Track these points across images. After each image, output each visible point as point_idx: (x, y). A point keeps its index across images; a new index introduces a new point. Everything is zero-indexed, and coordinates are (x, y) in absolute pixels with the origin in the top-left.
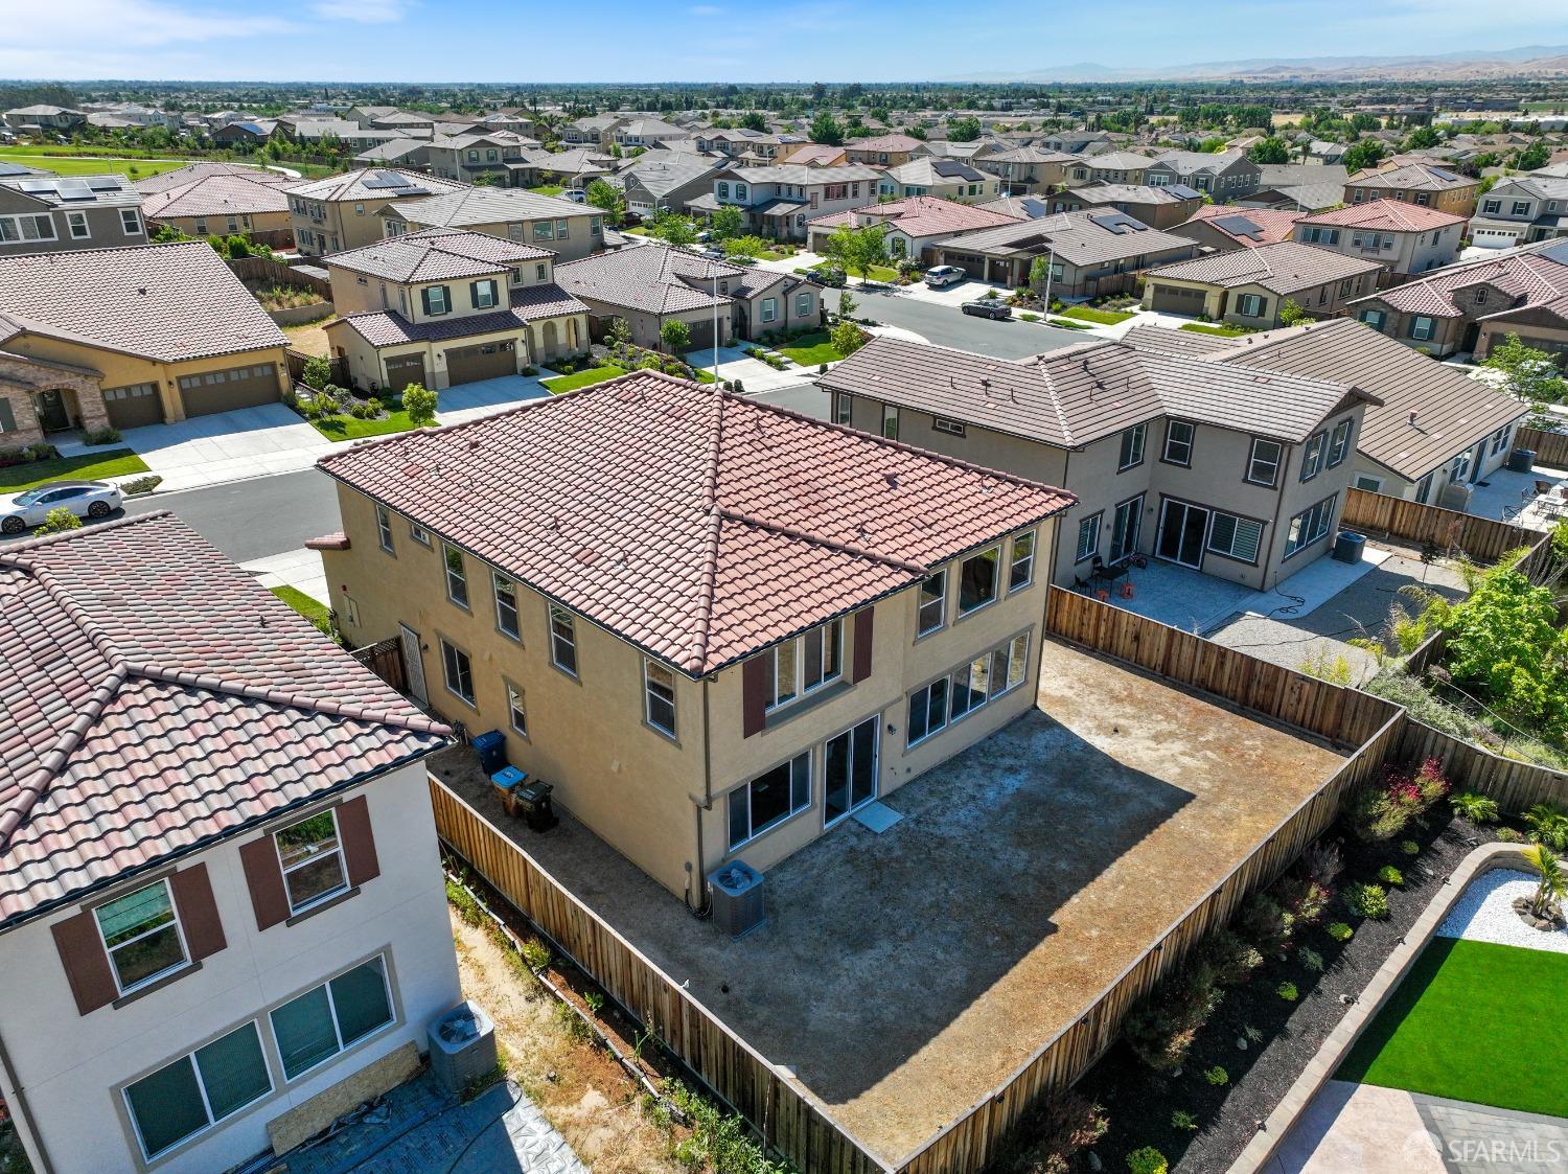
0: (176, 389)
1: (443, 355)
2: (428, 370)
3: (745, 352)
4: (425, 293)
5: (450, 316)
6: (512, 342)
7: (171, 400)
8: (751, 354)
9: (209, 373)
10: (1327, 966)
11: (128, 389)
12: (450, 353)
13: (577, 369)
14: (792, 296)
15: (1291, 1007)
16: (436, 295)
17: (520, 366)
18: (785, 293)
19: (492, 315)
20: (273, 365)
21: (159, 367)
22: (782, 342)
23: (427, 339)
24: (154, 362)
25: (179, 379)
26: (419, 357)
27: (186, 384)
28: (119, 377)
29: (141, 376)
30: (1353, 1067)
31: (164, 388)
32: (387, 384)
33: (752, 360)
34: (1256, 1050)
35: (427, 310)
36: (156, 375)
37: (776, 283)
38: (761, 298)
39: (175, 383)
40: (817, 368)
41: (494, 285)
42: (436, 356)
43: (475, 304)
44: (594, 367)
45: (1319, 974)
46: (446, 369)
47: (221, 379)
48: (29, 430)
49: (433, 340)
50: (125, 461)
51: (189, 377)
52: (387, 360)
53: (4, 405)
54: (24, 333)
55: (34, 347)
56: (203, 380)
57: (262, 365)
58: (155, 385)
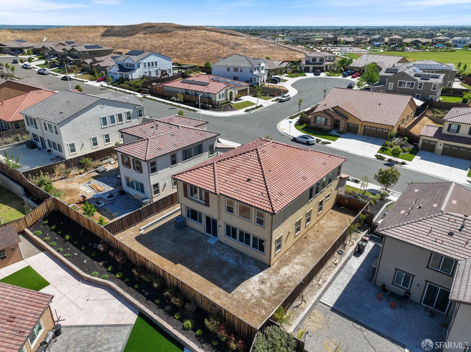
0: (363, 128)
1: (442, 145)
2: (436, 148)
4: (450, 125)
5: (456, 134)
7: (361, 130)
10: (166, 311)
11: (354, 124)
12: (444, 145)
15: (154, 302)
16: (455, 127)
20: (389, 130)
21: (361, 122)
23: (439, 138)
24: (360, 120)
25: (365, 126)
26: (436, 142)
27: (366, 127)
28: (351, 121)
29: (356, 122)
30: (142, 315)
31: (360, 126)
32: (420, 146)
34: (143, 294)
35: (448, 130)
36: (360, 123)
39: (363, 126)
42: (440, 145)
43: (469, 133)
45: (164, 309)
46: (442, 149)
48: (329, 126)
49: (440, 139)
50: (334, 138)
51: (368, 126)
52: (423, 140)
53: (326, 120)
54: (338, 107)
55: (339, 110)
56: (370, 128)
57: (386, 129)
58: (358, 125)
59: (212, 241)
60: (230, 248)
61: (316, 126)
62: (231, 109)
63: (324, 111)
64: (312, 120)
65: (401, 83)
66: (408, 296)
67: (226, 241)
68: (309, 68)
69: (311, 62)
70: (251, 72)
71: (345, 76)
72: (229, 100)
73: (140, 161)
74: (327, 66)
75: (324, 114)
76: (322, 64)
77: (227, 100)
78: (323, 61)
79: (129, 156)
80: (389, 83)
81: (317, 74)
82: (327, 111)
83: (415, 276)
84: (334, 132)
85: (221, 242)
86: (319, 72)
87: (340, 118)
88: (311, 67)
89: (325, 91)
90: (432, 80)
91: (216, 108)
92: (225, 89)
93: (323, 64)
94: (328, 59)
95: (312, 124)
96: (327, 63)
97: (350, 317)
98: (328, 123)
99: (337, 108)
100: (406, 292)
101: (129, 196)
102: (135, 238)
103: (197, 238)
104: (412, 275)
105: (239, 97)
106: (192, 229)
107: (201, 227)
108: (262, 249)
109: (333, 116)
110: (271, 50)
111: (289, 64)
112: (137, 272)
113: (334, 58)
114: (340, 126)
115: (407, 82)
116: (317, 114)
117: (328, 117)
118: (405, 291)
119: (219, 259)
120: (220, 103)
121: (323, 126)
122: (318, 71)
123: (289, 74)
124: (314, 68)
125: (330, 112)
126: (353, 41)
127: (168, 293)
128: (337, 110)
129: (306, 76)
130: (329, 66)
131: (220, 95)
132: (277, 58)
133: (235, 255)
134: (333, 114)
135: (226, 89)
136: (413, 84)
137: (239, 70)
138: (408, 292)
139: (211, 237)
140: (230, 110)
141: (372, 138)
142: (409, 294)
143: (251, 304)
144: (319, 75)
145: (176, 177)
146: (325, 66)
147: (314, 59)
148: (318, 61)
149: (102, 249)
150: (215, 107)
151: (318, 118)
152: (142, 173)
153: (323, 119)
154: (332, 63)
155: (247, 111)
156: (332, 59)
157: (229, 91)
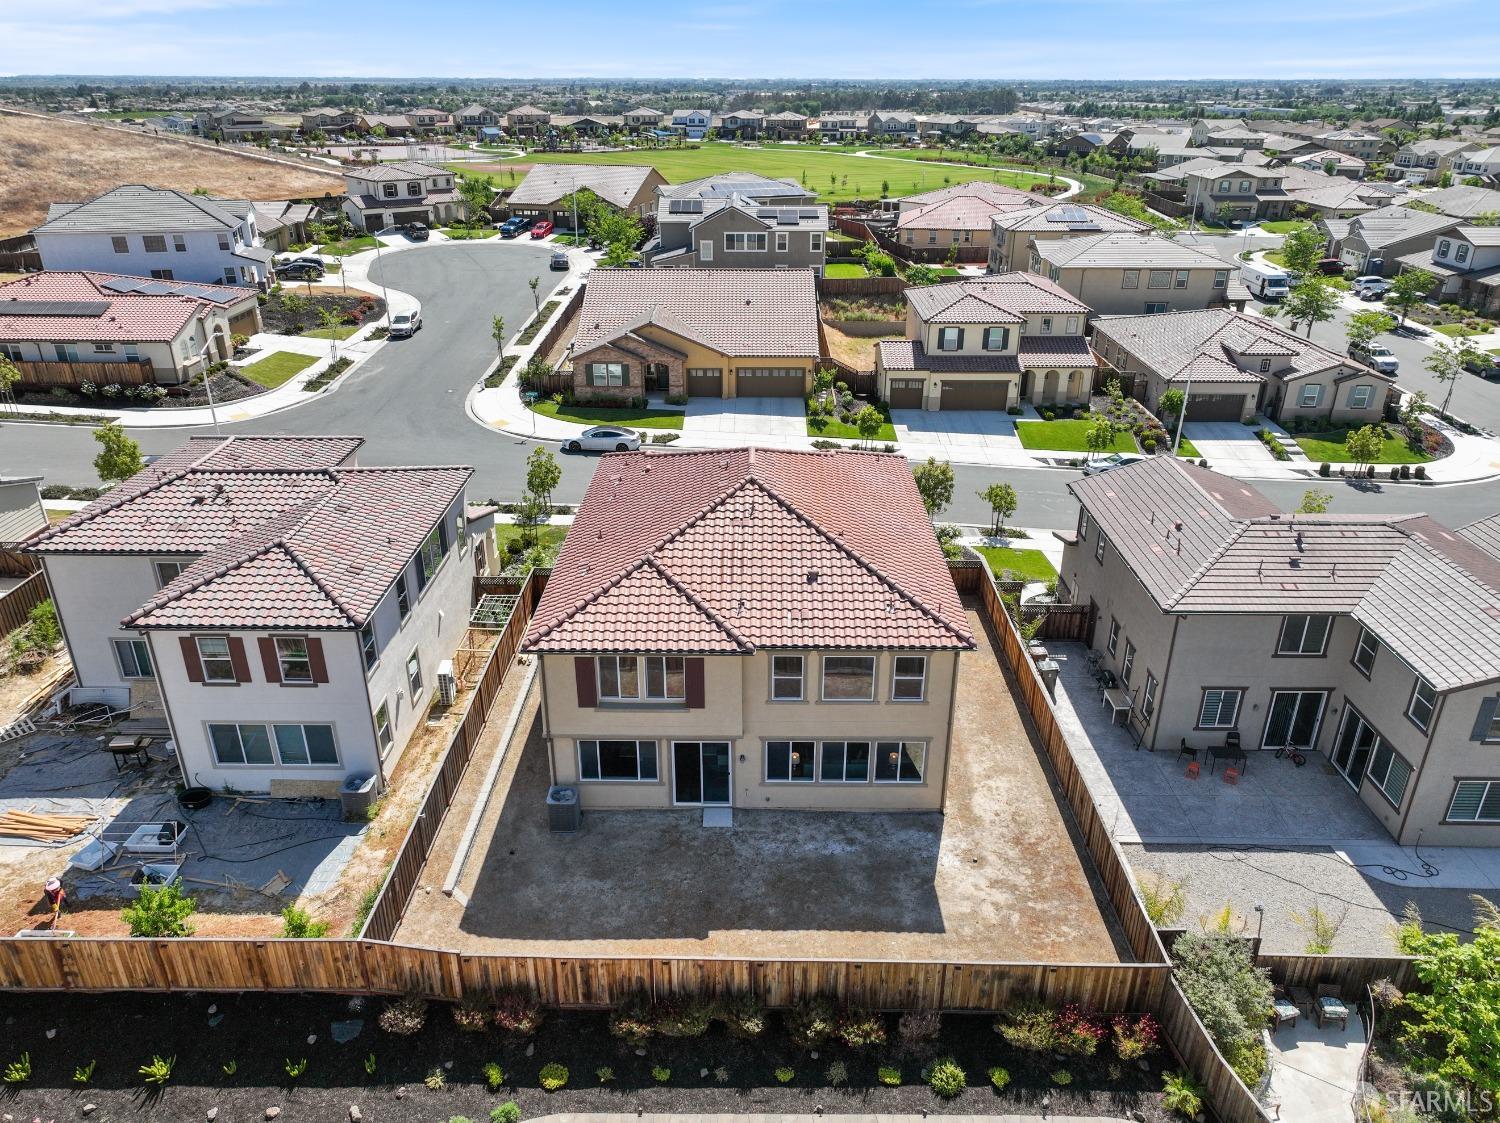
0: (734, 376)
1: (940, 384)
2: (925, 394)
3: (1256, 433)
4: (942, 332)
5: (960, 353)
6: (1006, 384)
7: (729, 383)
8: (1259, 436)
9: (759, 368)
10: (842, 1085)
11: (705, 371)
12: (944, 383)
13: (1057, 417)
14: (1345, 387)
15: (773, 1083)
16: (951, 335)
17: (1009, 404)
18: (1337, 382)
19: (998, 357)
20: (804, 369)
21: (725, 359)
22: (1309, 431)
23: (928, 369)
24: (723, 355)
25: (738, 369)
26: (922, 381)
27: (741, 374)
28: (698, 362)
29: (712, 363)
31: (725, 373)
32: (888, 399)
33: (1259, 443)
34: (711, 1083)
35: (941, 345)
36: (723, 364)
37: (1331, 368)
38: (1303, 382)
39: (734, 371)
40: (1318, 466)
41: (1006, 332)
42: (933, 385)
43: (985, 346)
44: (1075, 418)
46: (939, 395)
47: (766, 374)
48: (636, 387)
49: (933, 371)
50: (674, 419)
51: (745, 369)
52: (892, 380)
53: (626, 369)
54: (650, 324)
55: (655, 334)
56: (754, 373)
57: (796, 369)
58: (721, 371)
59: (717, 817)
60: (791, 814)
61: (594, 393)
62: (245, 388)
63: (612, 343)
64: (580, 379)
65: (730, 238)
66: (1236, 741)
67: (768, 800)
68: (379, 217)
69: (382, 197)
70: (224, 246)
71: (507, 235)
72: (216, 360)
73: (312, 635)
74: (435, 207)
75: (614, 355)
76: (419, 202)
77: (210, 361)
78: (420, 193)
79: (234, 634)
80: (702, 242)
81: (418, 236)
82: (623, 343)
83: (1247, 688)
84: (655, 403)
85: (746, 811)
86: (423, 229)
87: (666, 359)
88: (388, 215)
89: (534, 287)
90: (804, 226)
91: (186, 395)
92: (194, 320)
93: (424, 202)
94: (430, 185)
95: (582, 392)
96: (433, 199)
97: (1193, 845)
98: (631, 378)
99: (649, 329)
100: (1230, 736)
101: (240, 799)
102: (462, 926)
103: (664, 831)
104: (1238, 688)
105: (243, 343)
106: (612, 812)
107: (655, 792)
108: (910, 772)
109: (645, 354)
110: (179, 165)
111: (312, 209)
112: (640, 1022)
113: (448, 181)
114: (671, 382)
115: (746, 234)
116: (593, 357)
117: (629, 361)
118: (1224, 734)
119: (800, 860)
120: (192, 373)
121: (617, 391)
122: (419, 225)
123: (326, 244)
124: (396, 216)
125: (632, 346)
126: (408, 124)
127: (819, 1025)
128: (649, 334)
129: (382, 245)
130: (442, 208)
131: (184, 343)
132: (221, 192)
133: (826, 829)
134: (644, 350)
135: (200, 320)
136: (761, 238)
137: (170, 243)
138: (1234, 735)
139: (702, 809)
140: (244, 395)
141: (766, 401)
142: (1237, 736)
143: (1021, 929)
144: (424, 238)
145: (543, 645)
146: (431, 208)
147: (390, 189)
148: (403, 192)
149: (409, 1023)
150: (181, 391)
151: (599, 369)
152: (326, 680)
153: (616, 369)
154: (446, 197)
155: (311, 386)
156: (442, 184)
157: (209, 325)
